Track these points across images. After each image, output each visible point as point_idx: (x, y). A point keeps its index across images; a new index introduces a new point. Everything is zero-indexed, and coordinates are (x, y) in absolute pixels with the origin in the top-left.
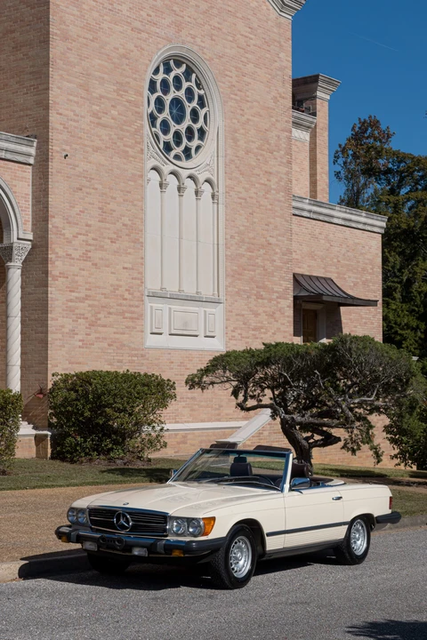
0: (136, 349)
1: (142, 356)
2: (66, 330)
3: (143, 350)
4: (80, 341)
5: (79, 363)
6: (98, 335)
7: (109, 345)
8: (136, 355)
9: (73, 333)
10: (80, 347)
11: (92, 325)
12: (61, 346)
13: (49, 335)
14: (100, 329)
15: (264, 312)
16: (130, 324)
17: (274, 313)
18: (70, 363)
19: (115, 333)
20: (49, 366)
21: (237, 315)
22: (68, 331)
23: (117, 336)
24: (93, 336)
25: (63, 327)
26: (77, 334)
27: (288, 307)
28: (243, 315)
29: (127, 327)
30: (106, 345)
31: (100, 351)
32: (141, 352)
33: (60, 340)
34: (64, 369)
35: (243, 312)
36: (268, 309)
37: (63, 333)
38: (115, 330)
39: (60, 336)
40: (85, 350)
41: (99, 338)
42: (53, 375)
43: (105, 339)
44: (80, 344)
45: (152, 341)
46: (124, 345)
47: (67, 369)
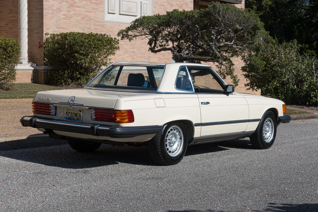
0: (98, 22)
1: (102, 26)
2: (54, 8)
3: (103, 22)
4: (64, 15)
5: (64, 28)
6: (75, 12)
7: (82, 18)
8: (98, 25)
9: (59, 10)
10: (64, 19)
11: (71, 6)
12: (51, 17)
13: (44, 11)
14: (76, 8)
15: (176, 4)
16: (95, 7)
17: (182, 5)
18: (57, 28)
19: (85, 11)
20: (44, 29)
21: (160, 5)
22: (56, 9)
23: (87, 13)
24: (72, 13)
25: (53, 6)
26: (62, 11)
27: (191, 2)
28: (164, 6)
29: (93, 9)
30: (80, 18)
31: (76, 21)
32: (102, 24)
33: (51, 14)
34: (53, 31)
35: (164, 4)
36: (178, 3)
37: (53, 10)
38: (86, 10)
39: (51, 11)
40: (67, 20)
41: (76, 14)
42: (46, 34)
43: (80, 15)
44: (64, 17)
45: (108, 18)
46: (92, 19)
47: (56, 31)
